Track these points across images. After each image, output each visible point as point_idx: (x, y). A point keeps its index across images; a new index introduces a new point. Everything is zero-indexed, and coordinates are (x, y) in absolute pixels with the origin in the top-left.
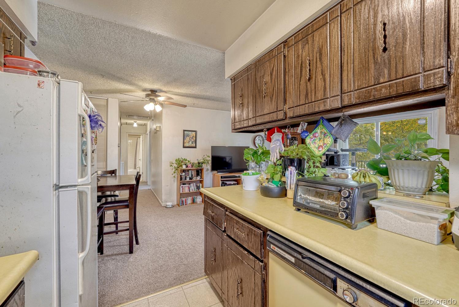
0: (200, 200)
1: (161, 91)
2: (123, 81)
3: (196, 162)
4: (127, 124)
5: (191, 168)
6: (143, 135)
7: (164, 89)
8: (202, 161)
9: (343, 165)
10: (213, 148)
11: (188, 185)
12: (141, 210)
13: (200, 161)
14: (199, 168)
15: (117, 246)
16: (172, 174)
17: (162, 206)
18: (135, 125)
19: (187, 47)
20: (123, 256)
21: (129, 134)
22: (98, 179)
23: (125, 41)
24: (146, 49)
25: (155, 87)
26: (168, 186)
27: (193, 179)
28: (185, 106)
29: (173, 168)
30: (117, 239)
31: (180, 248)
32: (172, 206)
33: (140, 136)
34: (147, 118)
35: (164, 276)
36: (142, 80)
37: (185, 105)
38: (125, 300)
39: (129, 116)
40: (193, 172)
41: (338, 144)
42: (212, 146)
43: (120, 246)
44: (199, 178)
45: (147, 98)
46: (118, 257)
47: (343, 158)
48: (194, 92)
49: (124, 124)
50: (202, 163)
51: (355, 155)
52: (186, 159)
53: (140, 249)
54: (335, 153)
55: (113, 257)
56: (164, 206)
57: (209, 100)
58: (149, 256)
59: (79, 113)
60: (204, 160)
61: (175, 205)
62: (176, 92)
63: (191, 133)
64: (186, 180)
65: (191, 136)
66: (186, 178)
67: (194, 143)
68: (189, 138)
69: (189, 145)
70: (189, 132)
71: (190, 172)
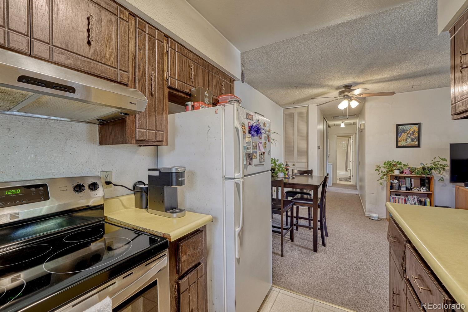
1: (357, 84)
2: (314, 87)
3: (420, 167)
4: (335, 125)
5: (409, 175)
6: (353, 135)
7: (360, 80)
8: (429, 165)
10: (453, 147)
11: (403, 197)
12: (339, 214)
13: (426, 166)
14: (425, 176)
15: (306, 240)
16: (378, 180)
17: (366, 215)
18: (343, 125)
19: (366, 21)
20: (308, 251)
21: (338, 135)
22: (293, 177)
23: (300, 50)
24: (321, 48)
25: (348, 81)
26: (373, 194)
27: (413, 190)
28: (393, 93)
29: (380, 172)
30: (308, 234)
31: (370, 270)
32: (378, 218)
33: (350, 136)
34: (353, 116)
35: (339, 290)
36: (331, 79)
37: (391, 93)
38: (295, 289)
39: (333, 117)
40: (413, 180)
42: (451, 144)
43: (309, 241)
44: (423, 190)
45: (340, 96)
46: (303, 250)
48: (404, 71)
49: (332, 126)
50: (431, 170)
52: (401, 162)
53: (325, 251)
55: (299, 248)
56: (368, 217)
57: (440, 73)
58: (331, 263)
59: (235, 126)
60: (436, 165)
61: (383, 218)
62: (377, 79)
63: (410, 128)
64: (400, 189)
65: (410, 131)
66: (399, 188)
67: (415, 141)
68: (406, 135)
69: (406, 143)
70: (405, 126)
71: (408, 180)
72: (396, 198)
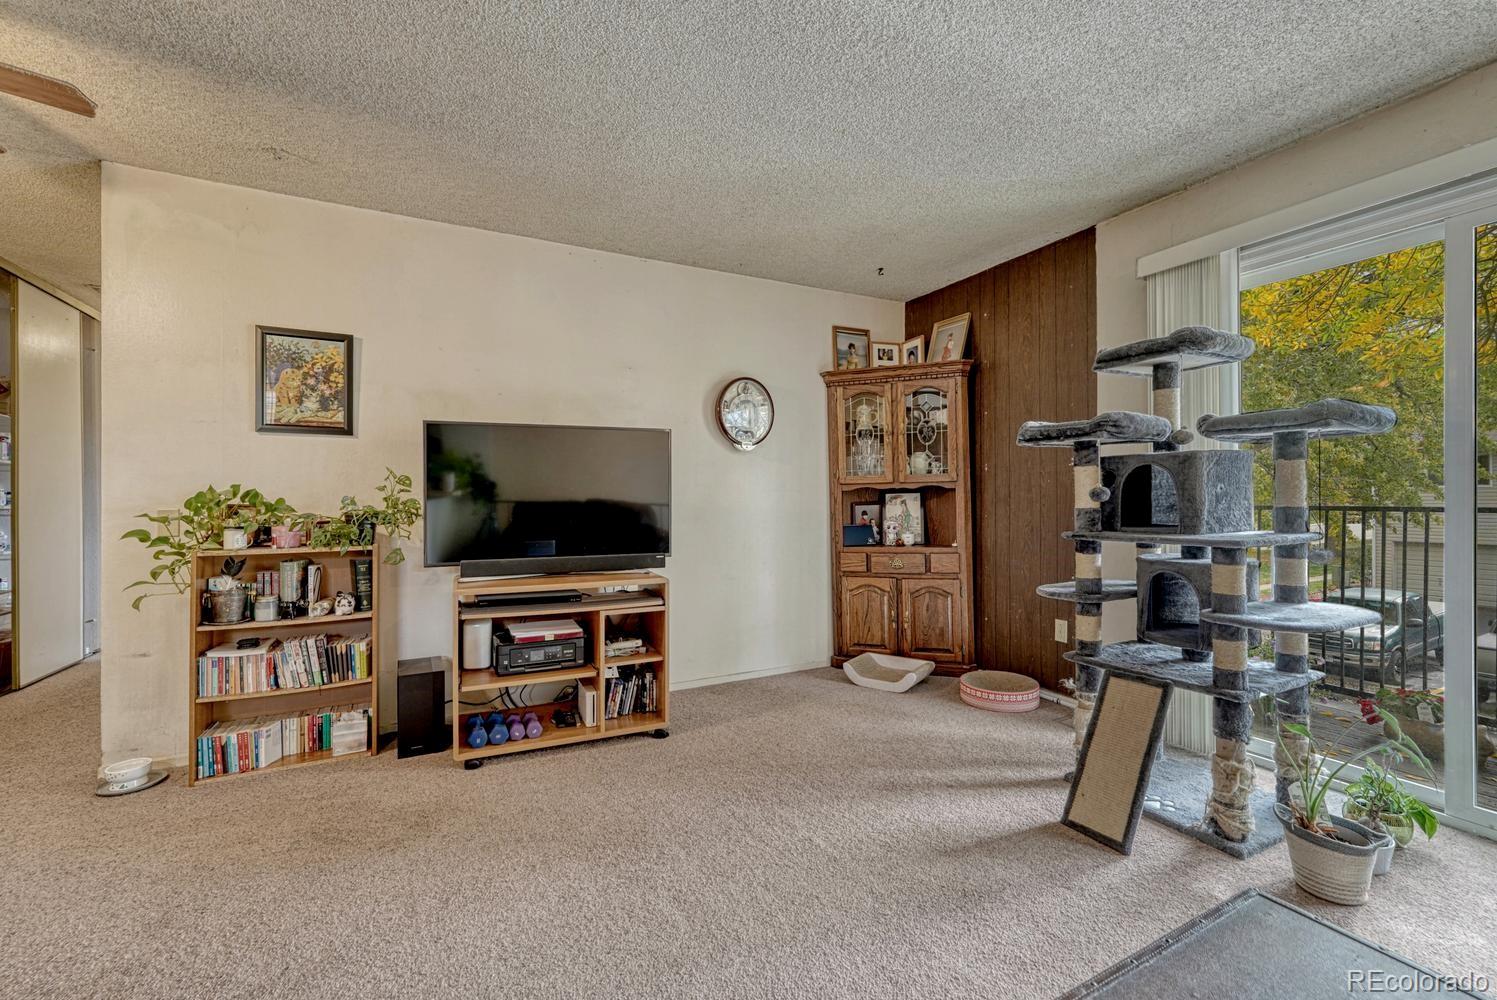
0: (350, 739)
3: (336, 513)
5: (297, 550)
9: (1219, 521)
11: (267, 652)
27: (307, 612)
40: (311, 569)
41: (1178, 392)
42: (428, 425)
44: (342, 608)
47: (1221, 481)
51: (1300, 456)
54: (1158, 446)
63: (312, 350)
64: (252, 619)
65: (314, 364)
66: (248, 610)
67: (335, 407)
68: (300, 377)
69: (299, 416)
70: (296, 340)
71: (291, 573)
72: (232, 662)
